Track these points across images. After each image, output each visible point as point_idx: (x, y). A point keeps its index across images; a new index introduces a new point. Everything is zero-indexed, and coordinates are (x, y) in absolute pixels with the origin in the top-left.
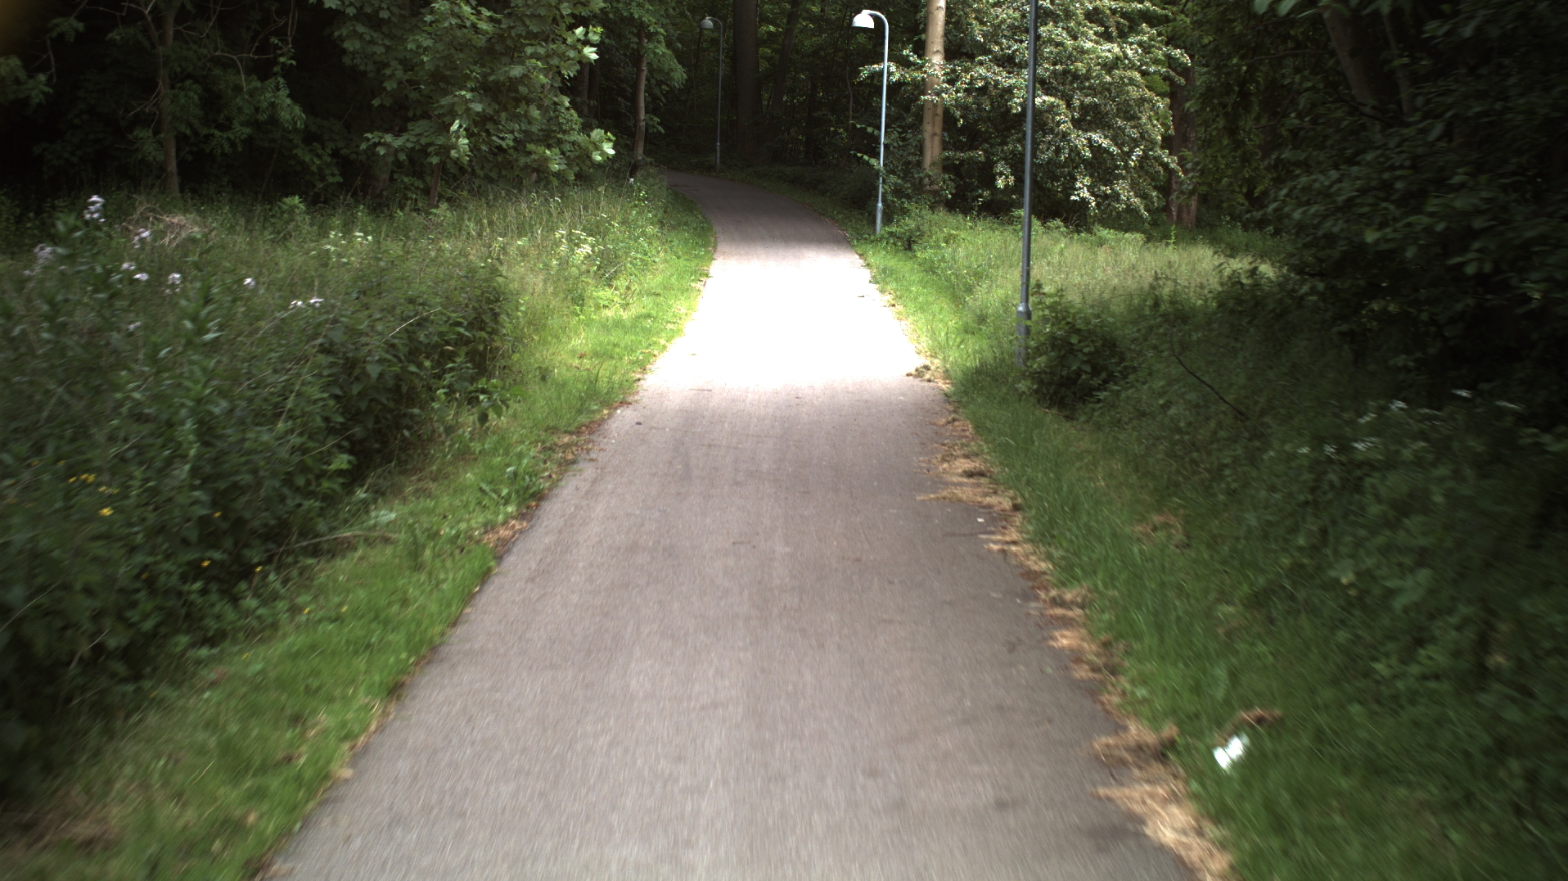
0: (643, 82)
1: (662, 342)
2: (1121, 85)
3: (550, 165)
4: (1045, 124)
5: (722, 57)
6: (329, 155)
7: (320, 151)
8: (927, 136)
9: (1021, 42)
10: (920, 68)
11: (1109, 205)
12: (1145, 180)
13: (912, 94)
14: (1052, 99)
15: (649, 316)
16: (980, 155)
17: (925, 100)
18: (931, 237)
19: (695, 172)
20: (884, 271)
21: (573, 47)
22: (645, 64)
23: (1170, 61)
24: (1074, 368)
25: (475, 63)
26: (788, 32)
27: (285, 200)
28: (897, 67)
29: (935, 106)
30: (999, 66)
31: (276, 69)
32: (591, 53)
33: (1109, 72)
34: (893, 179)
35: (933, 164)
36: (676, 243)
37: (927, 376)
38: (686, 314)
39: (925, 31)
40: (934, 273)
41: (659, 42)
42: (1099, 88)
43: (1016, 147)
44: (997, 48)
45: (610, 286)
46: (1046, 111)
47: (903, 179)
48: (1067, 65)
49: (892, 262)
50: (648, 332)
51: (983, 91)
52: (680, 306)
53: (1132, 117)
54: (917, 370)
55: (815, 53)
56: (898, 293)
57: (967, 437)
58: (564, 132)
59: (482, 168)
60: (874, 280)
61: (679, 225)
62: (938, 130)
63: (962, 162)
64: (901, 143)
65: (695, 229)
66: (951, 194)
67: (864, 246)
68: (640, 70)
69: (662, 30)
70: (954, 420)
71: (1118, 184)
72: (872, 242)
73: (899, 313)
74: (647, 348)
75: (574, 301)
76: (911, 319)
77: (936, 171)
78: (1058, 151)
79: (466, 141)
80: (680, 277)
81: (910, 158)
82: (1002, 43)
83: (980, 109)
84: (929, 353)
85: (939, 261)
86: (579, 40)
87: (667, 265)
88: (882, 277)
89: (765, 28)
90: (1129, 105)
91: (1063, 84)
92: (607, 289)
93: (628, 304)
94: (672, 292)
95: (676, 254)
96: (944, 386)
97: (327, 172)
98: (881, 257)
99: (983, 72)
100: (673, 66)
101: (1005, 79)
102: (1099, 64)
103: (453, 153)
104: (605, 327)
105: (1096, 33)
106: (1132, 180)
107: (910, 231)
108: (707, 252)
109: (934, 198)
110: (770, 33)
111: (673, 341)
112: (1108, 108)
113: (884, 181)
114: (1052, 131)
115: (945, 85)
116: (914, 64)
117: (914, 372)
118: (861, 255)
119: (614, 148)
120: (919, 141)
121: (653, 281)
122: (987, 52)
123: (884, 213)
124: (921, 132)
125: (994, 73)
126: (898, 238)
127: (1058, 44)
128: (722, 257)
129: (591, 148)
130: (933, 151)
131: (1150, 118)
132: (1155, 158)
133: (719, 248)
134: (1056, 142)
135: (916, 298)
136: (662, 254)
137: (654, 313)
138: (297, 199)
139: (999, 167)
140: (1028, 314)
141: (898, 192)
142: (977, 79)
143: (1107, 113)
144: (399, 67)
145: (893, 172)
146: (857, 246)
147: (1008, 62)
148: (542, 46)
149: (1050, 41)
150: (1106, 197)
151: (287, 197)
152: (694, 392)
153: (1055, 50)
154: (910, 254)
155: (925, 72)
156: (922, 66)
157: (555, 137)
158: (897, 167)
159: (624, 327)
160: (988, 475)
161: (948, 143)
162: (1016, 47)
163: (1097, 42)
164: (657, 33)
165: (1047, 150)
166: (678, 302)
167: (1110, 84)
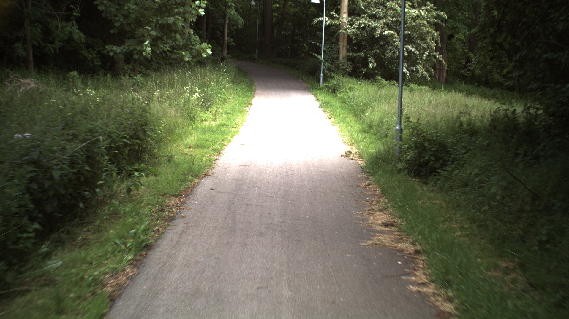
0: (227, 26)
1: (229, 138)
2: (419, 26)
3: (185, 59)
4: (389, 42)
5: (258, 16)
6: (96, 54)
7: (92, 52)
8: (341, 46)
9: (379, 9)
10: (338, 19)
11: (414, 75)
12: (429, 65)
13: (335, 30)
14: (392, 32)
15: (224, 125)
16: (363, 55)
17: (340, 32)
18: (343, 88)
19: (248, 61)
20: (325, 102)
21: (195, 9)
22: (227, 18)
23: (438, 17)
24: (427, 158)
25: (154, 15)
26: (284, 7)
27: (70, 73)
28: (329, 19)
29: (344, 34)
30: (370, 19)
31: (72, 18)
32: (202, 12)
33: (414, 21)
34: (327, 64)
35: (343, 58)
36: (239, 89)
37: (351, 157)
38: (241, 123)
39: (340, 4)
40: (346, 103)
41: (232, 9)
42: (410, 28)
43: (377, 51)
44: (369, 11)
45: (208, 110)
46: (389, 37)
47: (331, 64)
48: (398, 18)
49: (328, 98)
50: (223, 133)
51: (364, 28)
52: (238, 119)
53: (423, 39)
54: (346, 153)
55: (295, 15)
56: (332, 112)
57: (377, 195)
58: (193, 45)
59: (156, 59)
60: (321, 106)
61: (241, 82)
62: (345, 44)
63: (355, 57)
64: (330, 50)
65: (247, 84)
66: (350, 70)
67: (315, 91)
68: (225, 20)
69: (233, 5)
70: (369, 184)
71: (418, 66)
72: (319, 89)
73: (333, 122)
74: (222, 142)
75: (191, 120)
76: (338, 125)
77: (344, 61)
78: (394, 53)
79: (150, 49)
80: (240, 105)
81: (334, 55)
82: (371, 10)
83: (362, 36)
84: (349, 144)
85: (347, 98)
86: (197, 6)
87: (234, 100)
88: (324, 105)
89: (275, 5)
90: (422, 34)
91: (396, 26)
92: (206, 112)
93: (216, 118)
94: (236, 112)
95: (238, 95)
96: (360, 162)
97: (95, 60)
98: (323, 97)
99: (364, 21)
100: (239, 18)
101: (373, 24)
102: (410, 18)
103: (144, 53)
104: (205, 131)
105: (409, 5)
106: (424, 65)
107: (334, 85)
108: (251, 94)
109: (344, 71)
110: (277, 7)
111: (234, 137)
112: (414, 35)
113: (323, 65)
114: (392, 45)
115: (348, 26)
116: (336, 18)
117: (344, 155)
118: (314, 95)
119: (211, 51)
120: (338, 49)
121: (228, 107)
122: (366, 13)
123: (323, 78)
124: (338, 45)
125: (368, 21)
126: (329, 88)
127: (393, 10)
128: (257, 96)
129: (202, 51)
130: (343, 53)
131: (430, 39)
132: (433, 56)
133: (257, 92)
134: (393, 49)
135: (339, 115)
136: (233, 95)
137: (227, 123)
138: (75, 73)
139: (370, 59)
140: (401, 130)
141: (329, 69)
142: (362, 23)
143: (414, 38)
144: (122, 17)
145: (327, 61)
146: (313, 91)
147: (373, 17)
148: (181, 8)
149: (391, 8)
150: (413, 71)
151: (71, 72)
152: (242, 167)
153: (393, 12)
154: (334, 95)
155: (340, 21)
156: (339, 18)
157: (189, 47)
158: (329, 59)
159: (212, 131)
160: (395, 224)
161: (349, 49)
162: (377, 11)
163: (409, 9)
164: (231, 6)
165: (390, 53)
166: (238, 117)
167: (415, 26)
